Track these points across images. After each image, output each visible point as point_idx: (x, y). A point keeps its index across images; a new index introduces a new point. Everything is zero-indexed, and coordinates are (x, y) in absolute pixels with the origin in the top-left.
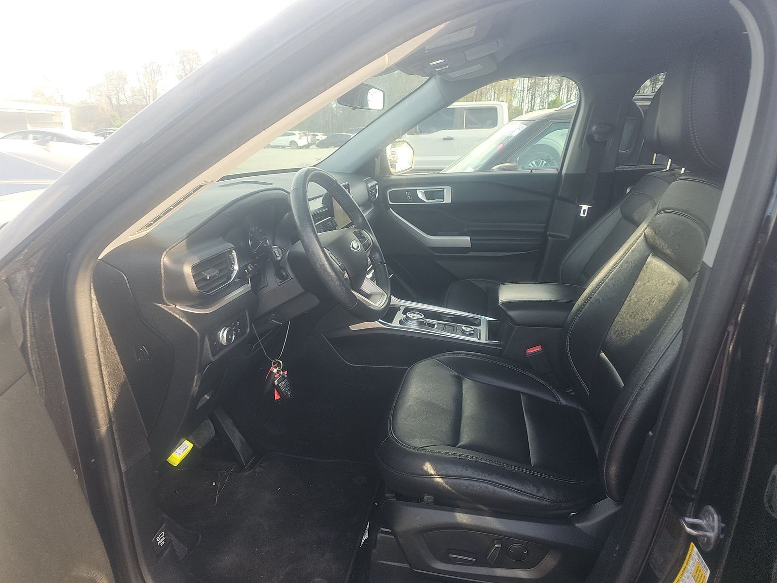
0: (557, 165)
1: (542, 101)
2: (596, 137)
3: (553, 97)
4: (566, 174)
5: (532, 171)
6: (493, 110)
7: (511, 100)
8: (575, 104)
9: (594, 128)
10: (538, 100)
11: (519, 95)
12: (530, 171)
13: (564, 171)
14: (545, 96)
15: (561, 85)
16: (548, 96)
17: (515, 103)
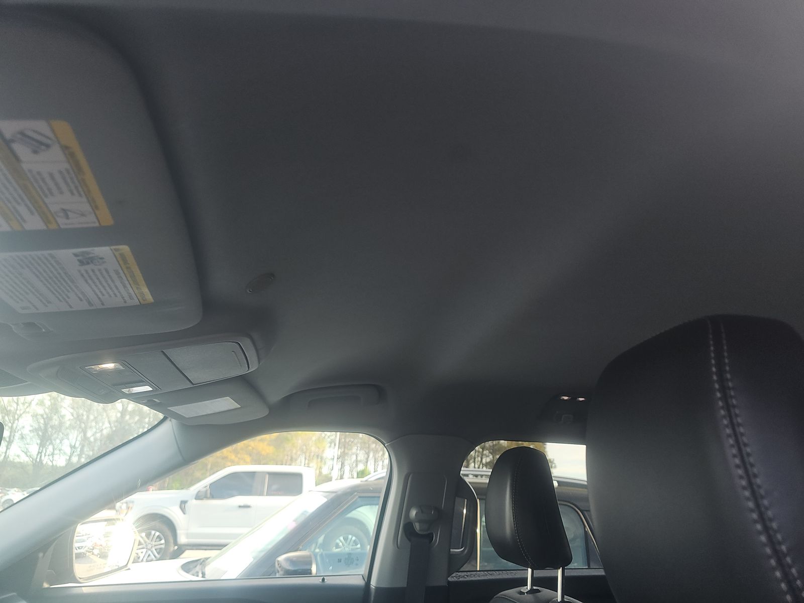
0: (363, 570)
1: (351, 471)
2: (417, 526)
3: (361, 467)
4: (377, 589)
5: (323, 580)
6: (299, 476)
7: (321, 468)
8: (384, 475)
9: (413, 513)
10: (347, 468)
11: (329, 463)
12: (320, 579)
13: (373, 583)
14: (354, 465)
15: (368, 457)
16: (357, 465)
17: (325, 471)
